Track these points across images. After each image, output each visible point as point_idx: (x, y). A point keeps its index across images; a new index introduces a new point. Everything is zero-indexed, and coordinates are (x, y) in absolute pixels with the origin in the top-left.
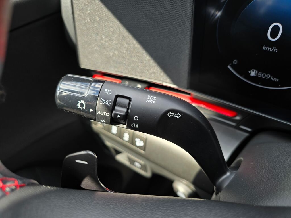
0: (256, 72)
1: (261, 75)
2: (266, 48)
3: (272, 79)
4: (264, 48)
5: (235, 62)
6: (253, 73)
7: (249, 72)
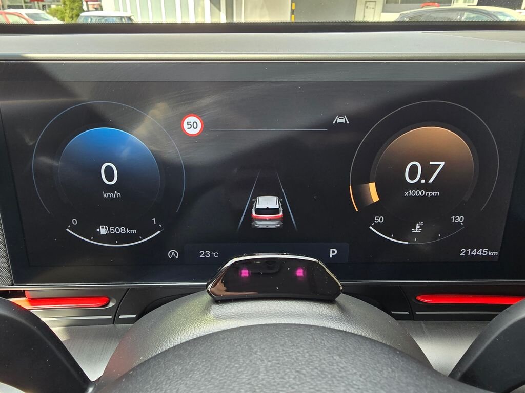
0: (106, 228)
1: (114, 230)
2: (106, 195)
3: (128, 232)
4: (104, 195)
5: (75, 221)
6: (103, 231)
7: (98, 230)
